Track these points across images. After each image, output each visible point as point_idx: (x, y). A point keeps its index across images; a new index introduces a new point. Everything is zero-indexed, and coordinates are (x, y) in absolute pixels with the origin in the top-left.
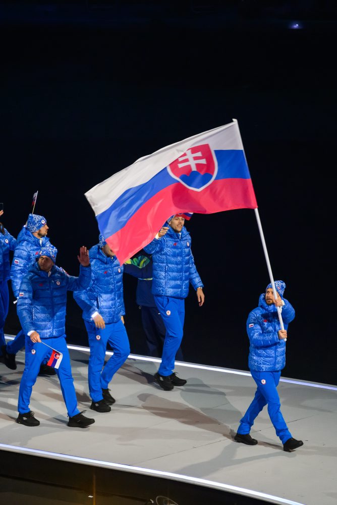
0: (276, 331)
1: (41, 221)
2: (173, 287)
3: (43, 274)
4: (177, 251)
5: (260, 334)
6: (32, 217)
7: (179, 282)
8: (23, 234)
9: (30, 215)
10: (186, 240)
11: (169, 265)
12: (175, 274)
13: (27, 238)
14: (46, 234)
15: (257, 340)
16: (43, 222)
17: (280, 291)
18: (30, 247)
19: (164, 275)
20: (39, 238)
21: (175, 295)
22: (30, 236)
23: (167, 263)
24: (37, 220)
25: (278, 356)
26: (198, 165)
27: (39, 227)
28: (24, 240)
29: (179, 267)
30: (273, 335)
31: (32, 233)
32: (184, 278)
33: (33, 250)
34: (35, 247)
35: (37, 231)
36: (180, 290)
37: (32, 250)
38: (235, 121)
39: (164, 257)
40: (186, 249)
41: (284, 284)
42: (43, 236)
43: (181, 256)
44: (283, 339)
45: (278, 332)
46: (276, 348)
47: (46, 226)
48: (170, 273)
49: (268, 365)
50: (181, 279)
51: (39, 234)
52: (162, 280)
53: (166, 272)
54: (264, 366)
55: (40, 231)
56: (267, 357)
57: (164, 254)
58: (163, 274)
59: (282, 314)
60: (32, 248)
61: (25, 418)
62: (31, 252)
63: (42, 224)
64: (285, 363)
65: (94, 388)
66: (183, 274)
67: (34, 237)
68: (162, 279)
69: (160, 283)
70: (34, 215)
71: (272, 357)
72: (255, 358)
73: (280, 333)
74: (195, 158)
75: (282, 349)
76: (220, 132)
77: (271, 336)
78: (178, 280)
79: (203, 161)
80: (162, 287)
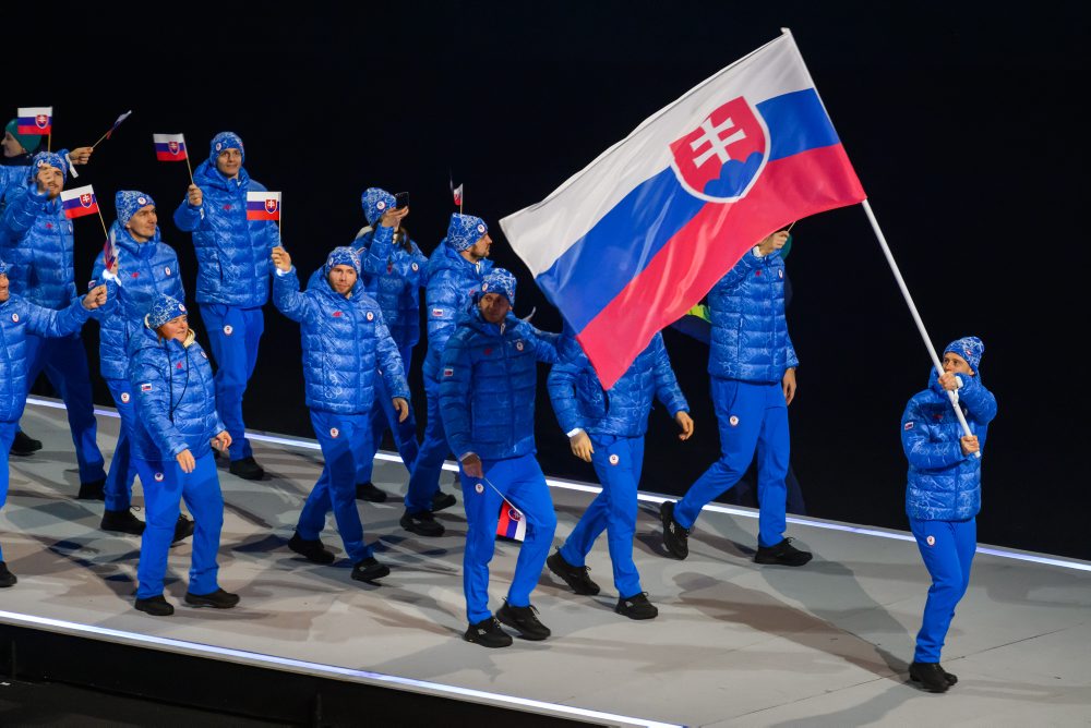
0: (955, 439)
1: (476, 228)
2: (754, 361)
3: (489, 329)
4: (763, 288)
5: (924, 446)
6: (459, 220)
7: (765, 351)
8: (441, 255)
9: (454, 216)
10: (777, 265)
11: (747, 317)
12: (757, 334)
13: (450, 264)
14: (488, 253)
15: (918, 456)
16: (482, 229)
17: (972, 359)
18: (460, 280)
19: (736, 336)
20: (473, 262)
21: (757, 378)
22: (455, 259)
23: (742, 312)
24: (469, 225)
25: (960, 489)
26: (729, 149)
27: (473, 240)
28: (445, 268)
29: (767, 319)
30: (951, 447)
31: (459, 252)
32: (775, 343)
33: (465, 286)
34: (469, 281)
35: (470, 249)
36: (767, 366)
37: (463, 287)
39: (737, 299)
40: (777, 284)
41: (981, 344)
42: (481, 259)
43: (769, 297)
44: (972, 454)
45: (960, 441)
46: (958, 472)
47: (487, 237)
48: (749, 333)
49: (941, 507)
50: (770, 345)
51: (474, 255)
52: (731, 348)
53: (739, 330)
54: (933, 509)
55: (475, 247)
56: (938, 490)
57: (737, 295)
58: (734, 334)
60: (462, 283)
61: (481, 632)
62: (462, 290)
63: (480, 234)
65: (622, 569)
66: (773, 335)
67: (465, 261)
68: (731, 344)
69: (727, 352)
70: (461, 216)
71: (950, 491)
72: (915, 492)
73: (964, 442)
74: (723, 136)
75: (970, 475)
77: (946, 449)
78: (763, 347)
79: (740, 135)
80: (732, 360)
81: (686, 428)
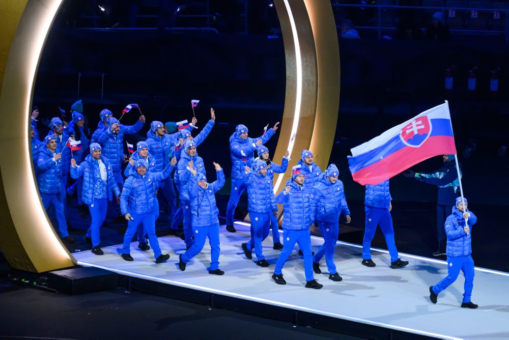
15: (450, 235)
25: (465, 246)
26: (418, 130)
38: (446, 101)
45: (463, 229)
46: (464, 240)
55: (305, 160)
56: (457, 247)
59: (468, 222)
61: (277, 278)
64: (471, 251)
71: (461, 247)
72: (450, 247)
74: (417, 125)
76: (436, 109)
77: (459, 231)
79: (423, 127)
81: (348, 220)
